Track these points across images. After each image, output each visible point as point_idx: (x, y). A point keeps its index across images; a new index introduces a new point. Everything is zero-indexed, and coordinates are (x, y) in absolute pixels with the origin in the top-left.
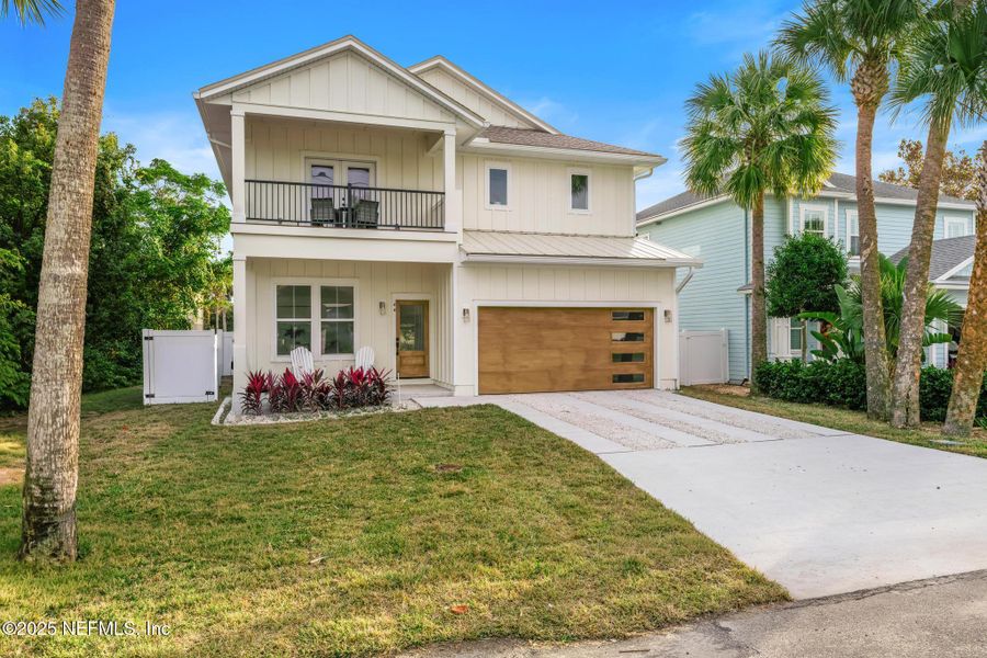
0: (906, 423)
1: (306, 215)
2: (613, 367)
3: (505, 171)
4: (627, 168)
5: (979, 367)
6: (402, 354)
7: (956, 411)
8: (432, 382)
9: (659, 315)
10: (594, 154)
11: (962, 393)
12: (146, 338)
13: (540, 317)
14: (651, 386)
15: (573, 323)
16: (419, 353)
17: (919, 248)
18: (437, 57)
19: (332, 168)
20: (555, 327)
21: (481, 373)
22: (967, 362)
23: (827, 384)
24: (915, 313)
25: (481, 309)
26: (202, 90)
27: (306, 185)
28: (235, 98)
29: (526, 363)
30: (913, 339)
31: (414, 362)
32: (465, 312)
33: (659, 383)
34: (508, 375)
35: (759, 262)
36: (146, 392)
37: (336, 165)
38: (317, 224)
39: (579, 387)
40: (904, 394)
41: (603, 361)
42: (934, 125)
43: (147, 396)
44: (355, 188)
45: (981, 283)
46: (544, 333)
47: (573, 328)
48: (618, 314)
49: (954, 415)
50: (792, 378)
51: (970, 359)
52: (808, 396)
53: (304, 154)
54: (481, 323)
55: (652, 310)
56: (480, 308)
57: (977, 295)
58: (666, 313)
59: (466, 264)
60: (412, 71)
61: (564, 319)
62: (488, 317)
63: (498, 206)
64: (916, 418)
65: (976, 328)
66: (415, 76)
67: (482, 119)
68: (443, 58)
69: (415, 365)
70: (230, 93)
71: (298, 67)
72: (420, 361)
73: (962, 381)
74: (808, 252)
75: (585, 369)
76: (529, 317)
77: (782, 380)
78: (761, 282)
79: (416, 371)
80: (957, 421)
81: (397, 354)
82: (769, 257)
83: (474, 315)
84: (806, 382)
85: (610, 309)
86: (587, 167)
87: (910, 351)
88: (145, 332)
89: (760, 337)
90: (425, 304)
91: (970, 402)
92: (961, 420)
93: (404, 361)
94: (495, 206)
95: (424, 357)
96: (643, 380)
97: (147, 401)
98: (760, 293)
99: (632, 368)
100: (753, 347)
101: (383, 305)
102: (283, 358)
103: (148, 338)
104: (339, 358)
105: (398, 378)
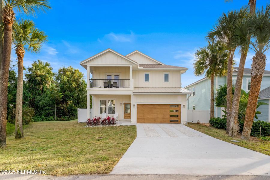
0: (232, 135)
1: (103, 86)
2: (170, 118)
3: (148, 74)
4: (179, 71)
5: (250, 121)
7: (244, 133)
9: (182, 106)
10: (169, 69)
11: (246, 128)
13: (152, 106)
14: (180, 123)
15: (160, 108)
16: (129, 114)
17: (237, 87)
18: (136, 50)
19: (111, 76)
20: (155, 109)
21: (137, 118)
22: (247, 119)
23: (224, 124)
24: (235, 105)
26: (81, 62)
27: (106, 80)
28: (88, 63)
29: (148, 117)
30: (234, 113)
32: (134, 105)
33: (182, 122)
34: (144, 119)
37: (112, 75)
38: (105, 87)
39: (161, 123)
40: (232, 127)
41: (167, 117)
42: (243, 53)
44: (111, 80)
45: (251, 97)
46: (153, 110)
47: (160, 109)
48: (172, 106)
49: (243, 134)
50: (216, 122)
51: (248, 118)
52: (220, 127)
53: (105, 73)
54: (137, 108)
55: (180, 105)
56: (137, 104)
57: (250, 100)
58: (184, 105)
61: (158, 107)
62: (139, 106)
63: (147, 82)
64: (235, 134)
65: (250, 110)
67: (138, 63)
68: (137, 50)
70: (86, 62)
71: (99, 56)
72: (129, 116)
73: (246, 124)
75: (163, 118)
76: (149, 106)
77: (214, 123)
78: (213, 98)
79: (128, 118)
80: (244, 136)
81: (124, 114)
82: (216, 92)
83: (136, 106)
84: (219, 123)
85: (169, 105)
86: (168, 72)
87: (234, 116)
89: (213, 111)
90: (130, 103)
91: (248, 130)
92: (245, 135)
94: (146, 82)
96: (178, 121)
97: (78, 122)
98: (212, 100)
99: (175, 118)
100: (211, 114)
101: (121, 104)
102: (101, 114)
103: (79, 110)
104: (112, 115)
105: (124, 119)
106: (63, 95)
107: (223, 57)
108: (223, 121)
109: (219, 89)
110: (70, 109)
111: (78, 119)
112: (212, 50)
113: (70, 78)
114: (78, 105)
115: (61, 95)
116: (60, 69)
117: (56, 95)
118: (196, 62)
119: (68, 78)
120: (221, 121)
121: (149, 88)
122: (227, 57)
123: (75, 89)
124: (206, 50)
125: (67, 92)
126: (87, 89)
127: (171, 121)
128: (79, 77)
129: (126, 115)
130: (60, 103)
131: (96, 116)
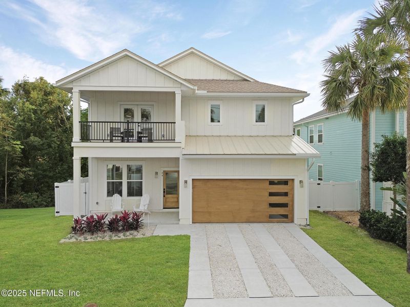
1: (107, 136)
2: (269, 210)
3: (219, 106)
4: (289, 99)
6: (166, 197)
9: (297, 183)
10: (266, 94)
13: (228, 183)
14: (292, 221)
15: (246, 187)
16: (175, 196)
20: (235, 188)
21: (193, 212)
28: (74, 84)
29: (219, 207)
31: (172, 200)
32: (186, 181)
34: (210, 213)
35: (366, 151)
36: (56, 210)
37: (135, 107)
41: (264, 207)
43: (57, 212)
44: (131, 123)
46: (230, 192)
47: (246, 189)
48: (272, 182)
53: (119, 103)
54: (193, 188)
55: (293, 180)
56: (194, 180)
58: (300, 182)
60: (160, 66)
61: (240, 185)
62: (197, 184)
63: (216, 123)
66: (162, 68)
67: (193, 85)
69: (173, 202)
71: (102, 67)
72: (176, 200)
74: (395, 146)
75: (253, 211)
78: (366, 162)
79: (173, 205)
81: (164, 196)
82: (372, 149)
83: (190, 183)
85: (268, 179)
86: (264, 100)
88: (56, 184)
89: (366, 194)
90: (178, 172)
94: (213, 124)
96: (287, 218)
97: (56, 214)
98: (366, 169)
99: (281, 211)
100: (362, 199)
101: (157, 173)
102: (109, 198)
103: (57, 187)
104: (135, 199)
105: (164, 208)
106: (22, 147)
107: (390, 70)
108: (393, 227)
109: (381, 142)
110: (41, 174)
111: (57, 208)
112: (366, 54)
113: (40, 105)
114: (62, 165)
115: (18, 146)
116: (17, 84)
117: (6, 148)
118: (327, 79)
119: (36, 106)
120: (389, 226)
121: (220, 136)
122: (400, 72)
123: (53, 130)
124: (351, 51)
125: (32, 138)
126: (73, 145)
127: (272, 218)
128: (62, 101)
129: (168, 200)
130: (16, 163)
131: (97, 203)
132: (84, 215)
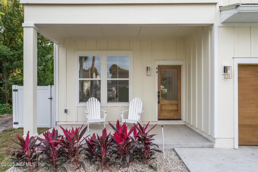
6: (162, 103)
8: (184, 123)
12: (14, 90)
16: (174, 102)
25: (241, 67)
31: (170, 108)
32: (226, 69)
36: (14, 121)
43: (15, 123)
59: (228, 24)
69: (171, 111)
72: (175, 108)
79: (171, 115)
81: (159, 102)
83: (234, 72)
88: (14, 87)
90: (178, 68)
93: (163, 108)
95: (177, 105)
97: (14, 126)
101: (149, 69)
102: (82, 104)
103: (16, 90)
104: (118, 106)
105: (159, 119)
111: (14, 118)
131: (66, 111)
132: (49, 127)
